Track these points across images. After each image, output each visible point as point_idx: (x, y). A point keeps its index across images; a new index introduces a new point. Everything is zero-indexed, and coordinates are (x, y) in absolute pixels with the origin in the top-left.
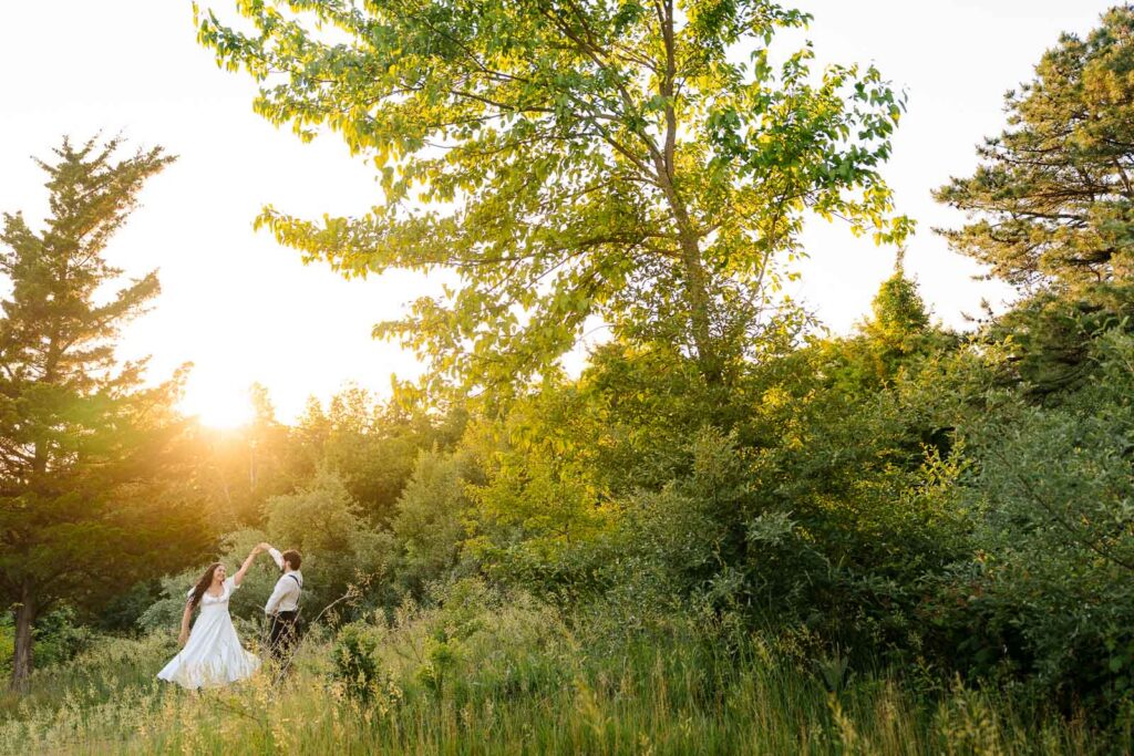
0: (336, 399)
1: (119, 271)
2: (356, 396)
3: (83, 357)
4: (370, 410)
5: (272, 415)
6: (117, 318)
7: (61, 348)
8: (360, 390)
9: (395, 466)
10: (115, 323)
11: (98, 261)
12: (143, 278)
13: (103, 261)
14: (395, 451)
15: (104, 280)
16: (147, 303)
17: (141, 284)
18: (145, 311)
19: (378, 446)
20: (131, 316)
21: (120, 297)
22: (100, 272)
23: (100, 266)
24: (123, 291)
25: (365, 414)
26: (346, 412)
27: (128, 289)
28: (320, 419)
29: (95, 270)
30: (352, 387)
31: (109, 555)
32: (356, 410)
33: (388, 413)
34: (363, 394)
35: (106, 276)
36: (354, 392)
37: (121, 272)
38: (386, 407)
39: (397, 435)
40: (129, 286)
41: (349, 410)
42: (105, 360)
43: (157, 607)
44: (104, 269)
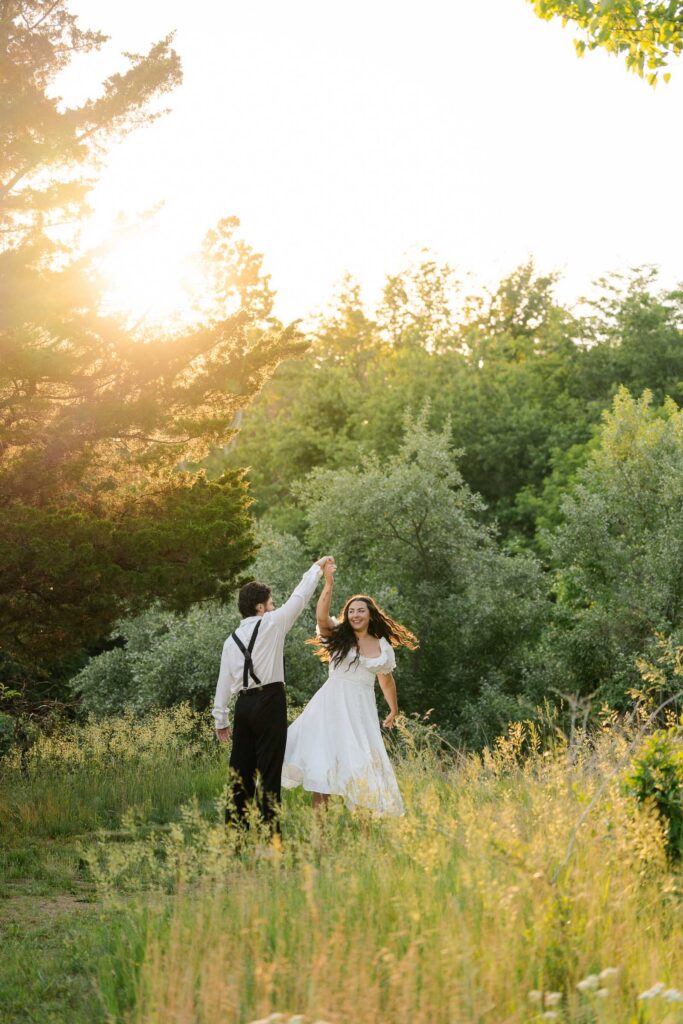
0: (394, 281)
1: (100, 39)
2: (431, 278)
3: (40, 201)
4: (456, 303)
5: (268, 305)
6: (103, 130)
7: (5, 182)
8: (440, 265)
9: (512, 420)
10: (95, 138)
11: (64, 17)
12: (145, 52)
13: (73, 18)
14: (511, 391)
15: (74, 55)
16: (156, 101)
17: (145, 64)
18: (152, 117)
19: (476, 380)
20: (127, 125)
21: (109, 89)
22: (67, 39)
23: (67, 28)
24: (116, 78)
25: (447, 313)
26: (409, 307)
27: (123, 74)
28: (357, 318)
29: (58, 34)
30: (427, 258)
31: (94, 567)
32: (429, 306)
33: (493, 313)
34: (447, 271)
35: (75, 47)
36: (428, 269)
37: (104, 39)
38: (488, 300)
39: (513, 358)
40: (125, 67)
41: (416, 305)
42: (73, 208)
43: (103, 661)
44: (75, 33)
